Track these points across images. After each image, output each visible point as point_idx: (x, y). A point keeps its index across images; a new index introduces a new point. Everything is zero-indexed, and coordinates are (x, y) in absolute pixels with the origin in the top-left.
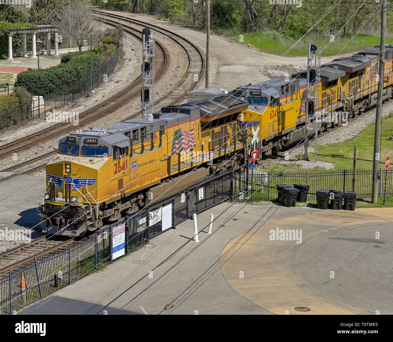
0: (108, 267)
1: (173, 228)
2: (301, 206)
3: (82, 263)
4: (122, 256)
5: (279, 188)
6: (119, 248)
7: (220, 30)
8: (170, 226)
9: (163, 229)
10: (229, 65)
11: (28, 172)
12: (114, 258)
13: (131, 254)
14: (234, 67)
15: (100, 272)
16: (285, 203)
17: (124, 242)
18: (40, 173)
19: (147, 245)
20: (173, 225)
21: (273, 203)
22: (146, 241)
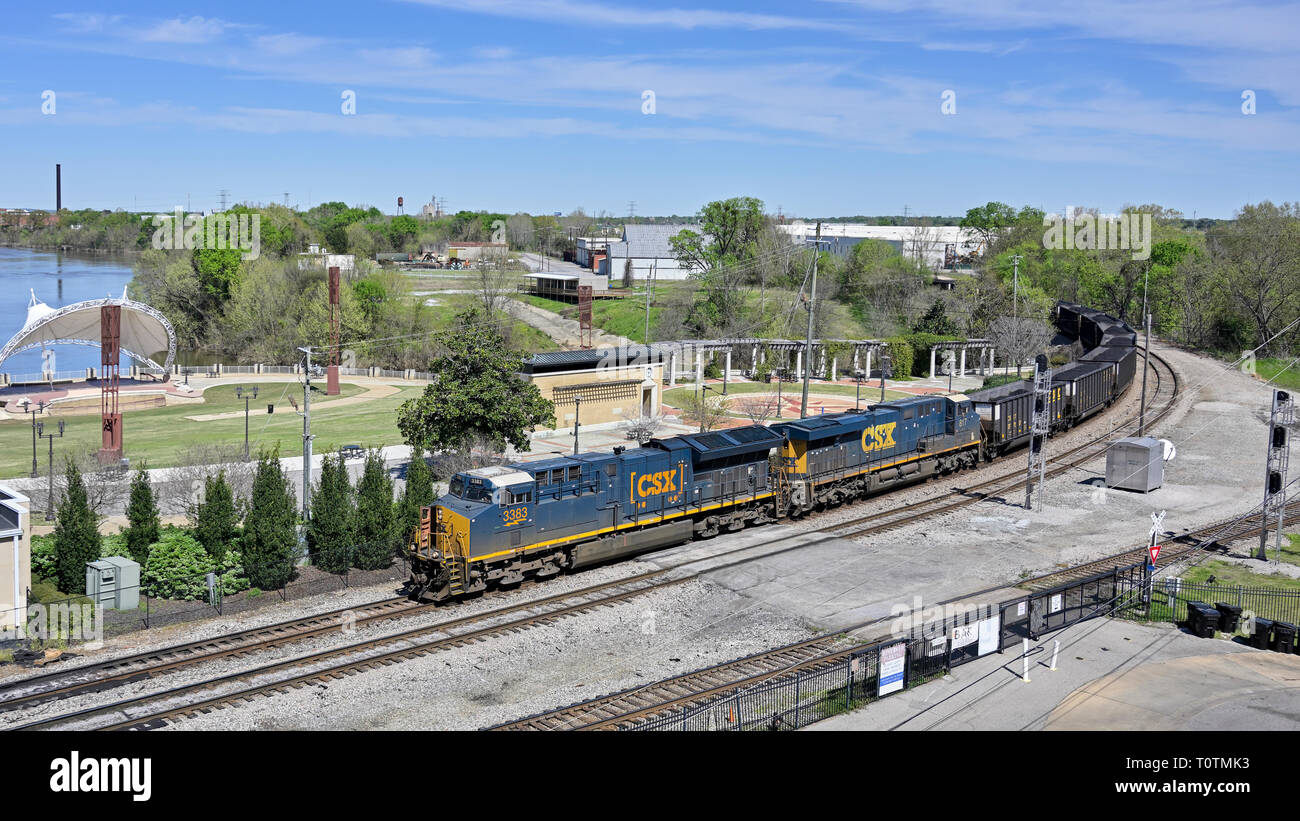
0: (870, 707)
1: (999, 651)
2: (1223, 639)
3: (833, 695)
4: (899, 691)
5: (1191, 607)
6: (892, 679)
7: (1219, 353)
8: (995, 648)
9: (979, 654)
10: (1210, 401)
11: (850, 536)
12: (881, 693)
13: (914, 689)
14: (1217, 404)
15: (852, 713)
16: (1198, 630)
17: (902, 670)
18: (866, 539)
19: (945, 677)
20: (999, 647)
21: (1179, 628)
22: (945, 670)
